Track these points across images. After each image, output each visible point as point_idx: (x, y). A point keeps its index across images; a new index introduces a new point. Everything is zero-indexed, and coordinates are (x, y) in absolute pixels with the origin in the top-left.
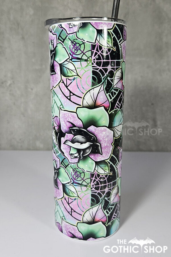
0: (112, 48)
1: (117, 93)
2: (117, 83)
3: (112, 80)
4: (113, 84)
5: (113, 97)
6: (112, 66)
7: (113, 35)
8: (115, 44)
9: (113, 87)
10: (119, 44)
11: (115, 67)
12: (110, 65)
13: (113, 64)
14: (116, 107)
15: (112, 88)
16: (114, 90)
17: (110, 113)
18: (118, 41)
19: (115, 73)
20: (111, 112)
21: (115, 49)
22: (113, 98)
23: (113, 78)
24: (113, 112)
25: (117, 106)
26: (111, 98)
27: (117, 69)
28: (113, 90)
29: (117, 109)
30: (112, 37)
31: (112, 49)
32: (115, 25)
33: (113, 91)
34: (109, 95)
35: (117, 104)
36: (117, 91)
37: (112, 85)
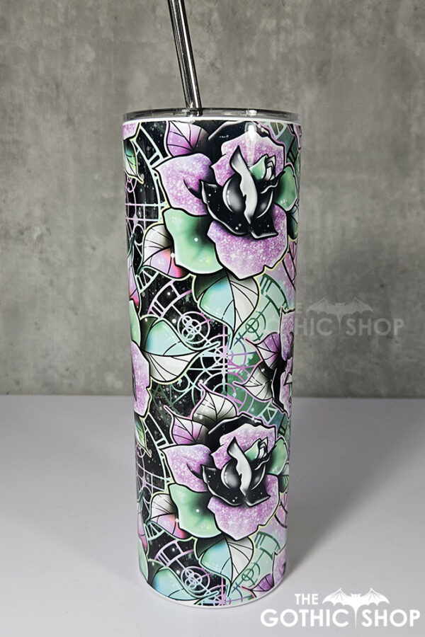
0: (137, 177)
1: (152, 279)
2: (152, 256)
3: (140, 247)
4: (142, 256)
5: (144, 285)
6: (139, 217)
7: (137, 149)
8: (143, 168)
9: (143, 263)
10: (150, 167)
11: (145, 220)
12: (135, 215)
13: (140, 213)
14: (150, 309)
15: (142, 266)
16: (146, 270)
17: (141, 319)
18: (148, 162)
19: (145, 232)
20: (143, 317)
21: (141, 179)
22: (144, 288)
23: (142, 244)
24: (146, 320)
25: (153, 308)
26: (141, 288)
27: (148, 224)
28: (142, 270)
29: (156, 315)
30: (136, 154)
31: (137, 179)
32: (141, 127)
33: (144, 272)
34: (138, 278)
35: (152, 305)
36: (152, 275)
37: (141, 258)
